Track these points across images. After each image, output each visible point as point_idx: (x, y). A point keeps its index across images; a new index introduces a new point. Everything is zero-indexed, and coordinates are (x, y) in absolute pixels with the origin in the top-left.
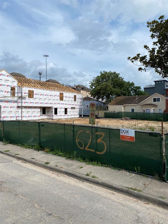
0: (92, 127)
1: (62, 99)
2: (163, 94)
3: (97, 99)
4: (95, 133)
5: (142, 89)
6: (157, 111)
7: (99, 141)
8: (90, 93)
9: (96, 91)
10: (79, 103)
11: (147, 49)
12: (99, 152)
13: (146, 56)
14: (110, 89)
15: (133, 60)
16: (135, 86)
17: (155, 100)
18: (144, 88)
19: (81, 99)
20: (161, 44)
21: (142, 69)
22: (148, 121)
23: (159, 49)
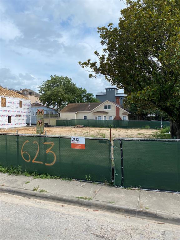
0: (40, 136)
1: (4, 104)
2: (114, 102)
3: (47, 105)
4: (43, 143)
5: (94, 97)
6: (108, 118)
7: (48, 151)
8: (39, 98)
9: (46, 96)
10: (26, 110)
11: (97, 55)
12: (48, 163)
13: (97, 62)
14: (62, 95)
15: (84, 65)
16: (88, 93)
17: (106, 107)
18: (96, 95)
19: (29, 105)
20: (110, 51)
21: (92, 76)
22: (100, 128)
23: (108, 56)
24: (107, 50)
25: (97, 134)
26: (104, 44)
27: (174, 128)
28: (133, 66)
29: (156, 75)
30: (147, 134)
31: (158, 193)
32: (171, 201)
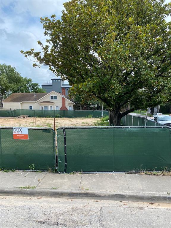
2: (60, 93)
5: (40, 87)
6: (54, 108)
11: (40, 45)
13: (40, 52)
14: (5, 84)
15: (27, 54)
16: (33, 83)
17: (52, 98)
18: (42, 86)
20: (54, 43)
21: (36, 66)
22: (46, 118)
23: (52, 48)
24: (51, 41)
25: (43, 124)
26: (47, 35)
27: (112, 117)
28: (76, 59)
29: (96, 69)
30: (89, 122)
31: (97, 174)
32: (108, 180)
